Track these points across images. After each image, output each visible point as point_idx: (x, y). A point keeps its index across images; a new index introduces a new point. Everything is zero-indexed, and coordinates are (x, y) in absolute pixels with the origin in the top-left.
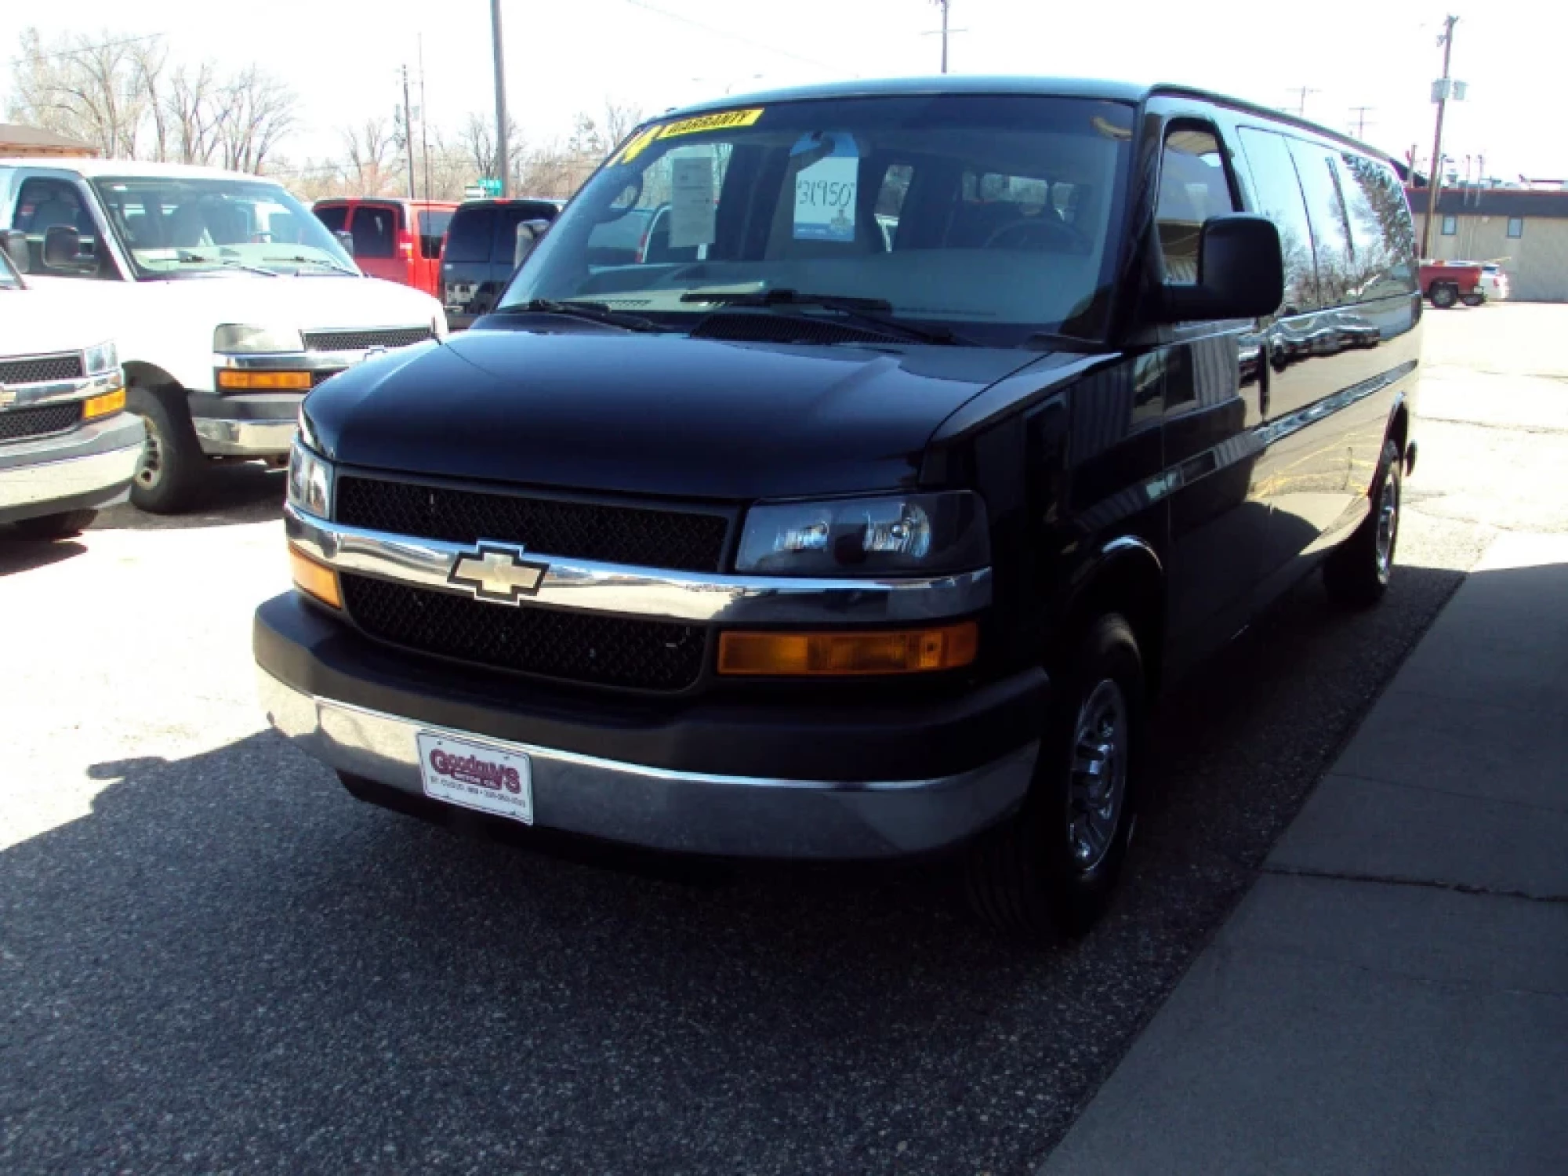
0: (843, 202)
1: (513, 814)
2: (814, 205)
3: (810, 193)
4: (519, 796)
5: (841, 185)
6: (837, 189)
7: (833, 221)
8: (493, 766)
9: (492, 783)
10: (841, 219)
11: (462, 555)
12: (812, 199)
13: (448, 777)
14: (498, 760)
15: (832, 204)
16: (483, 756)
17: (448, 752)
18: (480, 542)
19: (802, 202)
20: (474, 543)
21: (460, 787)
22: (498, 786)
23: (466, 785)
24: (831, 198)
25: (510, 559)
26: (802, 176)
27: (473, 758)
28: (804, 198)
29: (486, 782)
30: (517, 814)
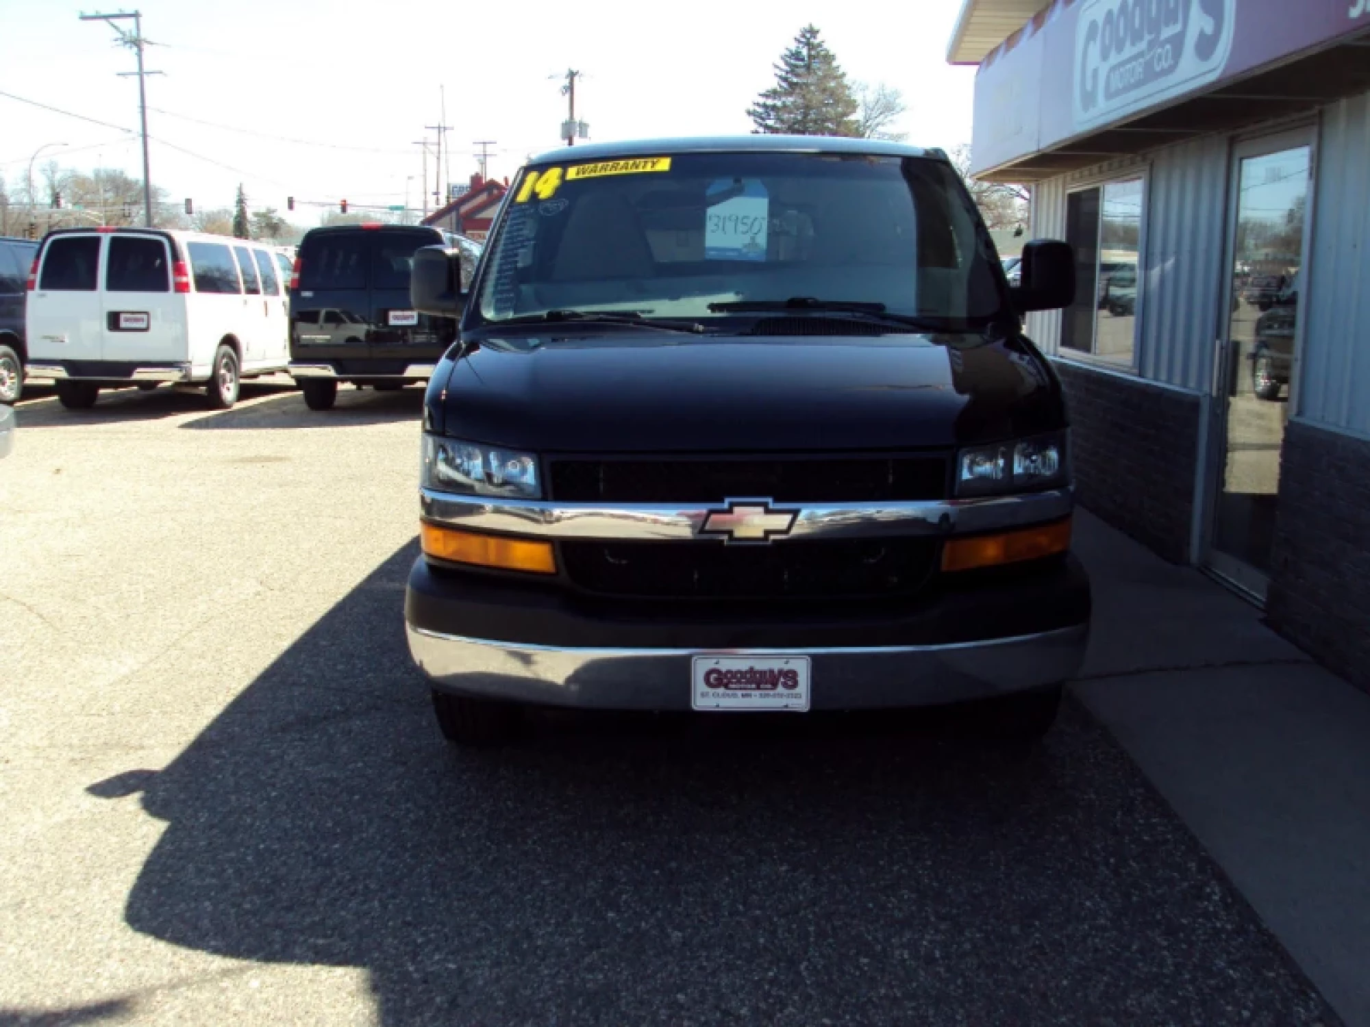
0: (755, 229)
1: (786, 706)
2: (725, 233)
3: (721, 225)
4: (797, 690)
5: (751, 220)
6: (749, 222)
7: (745, 246)
8: (772, 671)
9: (769, 686)
10: (753, 243)
11: (711, 512)
12: (724, 230)
13: (721, 690)
14: (776, 665)
15: (744, 233)
16: (761, 665)
17: (724, 669)
18: (727, 501)
19: (713, 231)
20: (722, 501)
21: (735, 696)
22: (774, 685)
23: (739, 693)
24: (741, 228)
25: (761, 509)
26: (711, 211)
27: (752, 669)
28: (715, 228)
29: (762, 686)
30: (790, 706)
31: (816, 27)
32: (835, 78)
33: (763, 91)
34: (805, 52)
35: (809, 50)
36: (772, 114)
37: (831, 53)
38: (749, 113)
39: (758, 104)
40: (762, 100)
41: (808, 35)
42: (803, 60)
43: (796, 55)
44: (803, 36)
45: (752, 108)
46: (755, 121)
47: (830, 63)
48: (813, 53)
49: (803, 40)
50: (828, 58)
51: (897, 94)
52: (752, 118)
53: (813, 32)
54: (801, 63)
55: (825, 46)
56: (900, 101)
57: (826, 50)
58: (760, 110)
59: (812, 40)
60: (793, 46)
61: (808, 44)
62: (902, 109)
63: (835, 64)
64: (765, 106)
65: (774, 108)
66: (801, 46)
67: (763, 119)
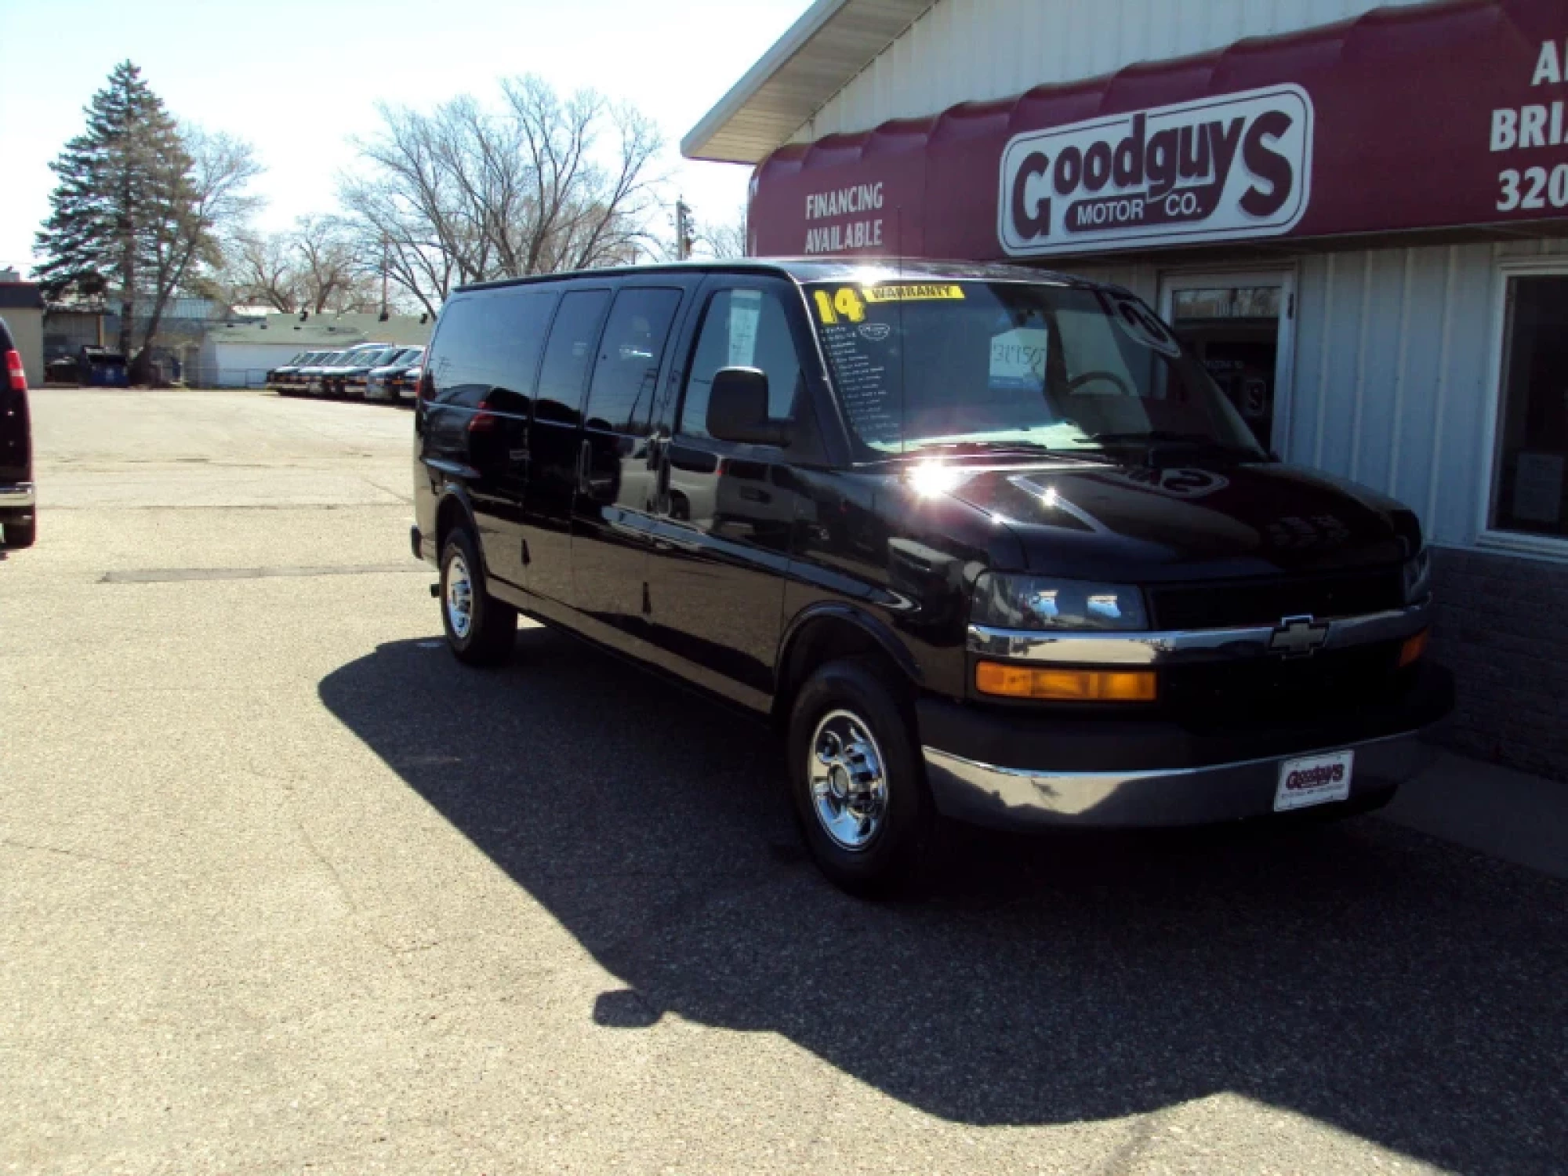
0: (1034, 362)
2: (1008, 363)
3: (1003, 352)
5: (1034, 350)
6: (1030, 351)
7: (1027, 375)
9: (1324, 781)
10: (1033, 374)
11: (1276, 631)
14: (1333, 761)
19: (996, 360)
21: (1302, 794)
22: (1328, 780)
25: (1306, 625)
26: (996, 340)
28: (997, 356)
31: (135, 64)
32: (161, 127)
33: (69, 142)
34: (123, 95)
35: (128, 92)
36: (85, 168)
37: (157, 97)
38: (53, 167)
39: (66, 157)
40: (70, 153)
41: (126, 74)
42: (120, 104)
43: (113, 98)
44: (120, 74)
45: (56, 161)
46: (62, 178)
47: (155, 109)
48: (133, 96)
49: (120, 79)
50: (152, 104)
51: (245, 150)
52: (58, 174)
53: (133, 71)
54: (119, 108)
55: (147, 87)
56: (254, 158)
57: (149, 92)
58: (68, 163)
59: (131, 80)
60: (108, 88)
61: (128, 86)
62: (254, 171)
63: (161, 110)
64: (74, 158)
65: (86, 161)
66: (117, 86)
67: (73, 175)
